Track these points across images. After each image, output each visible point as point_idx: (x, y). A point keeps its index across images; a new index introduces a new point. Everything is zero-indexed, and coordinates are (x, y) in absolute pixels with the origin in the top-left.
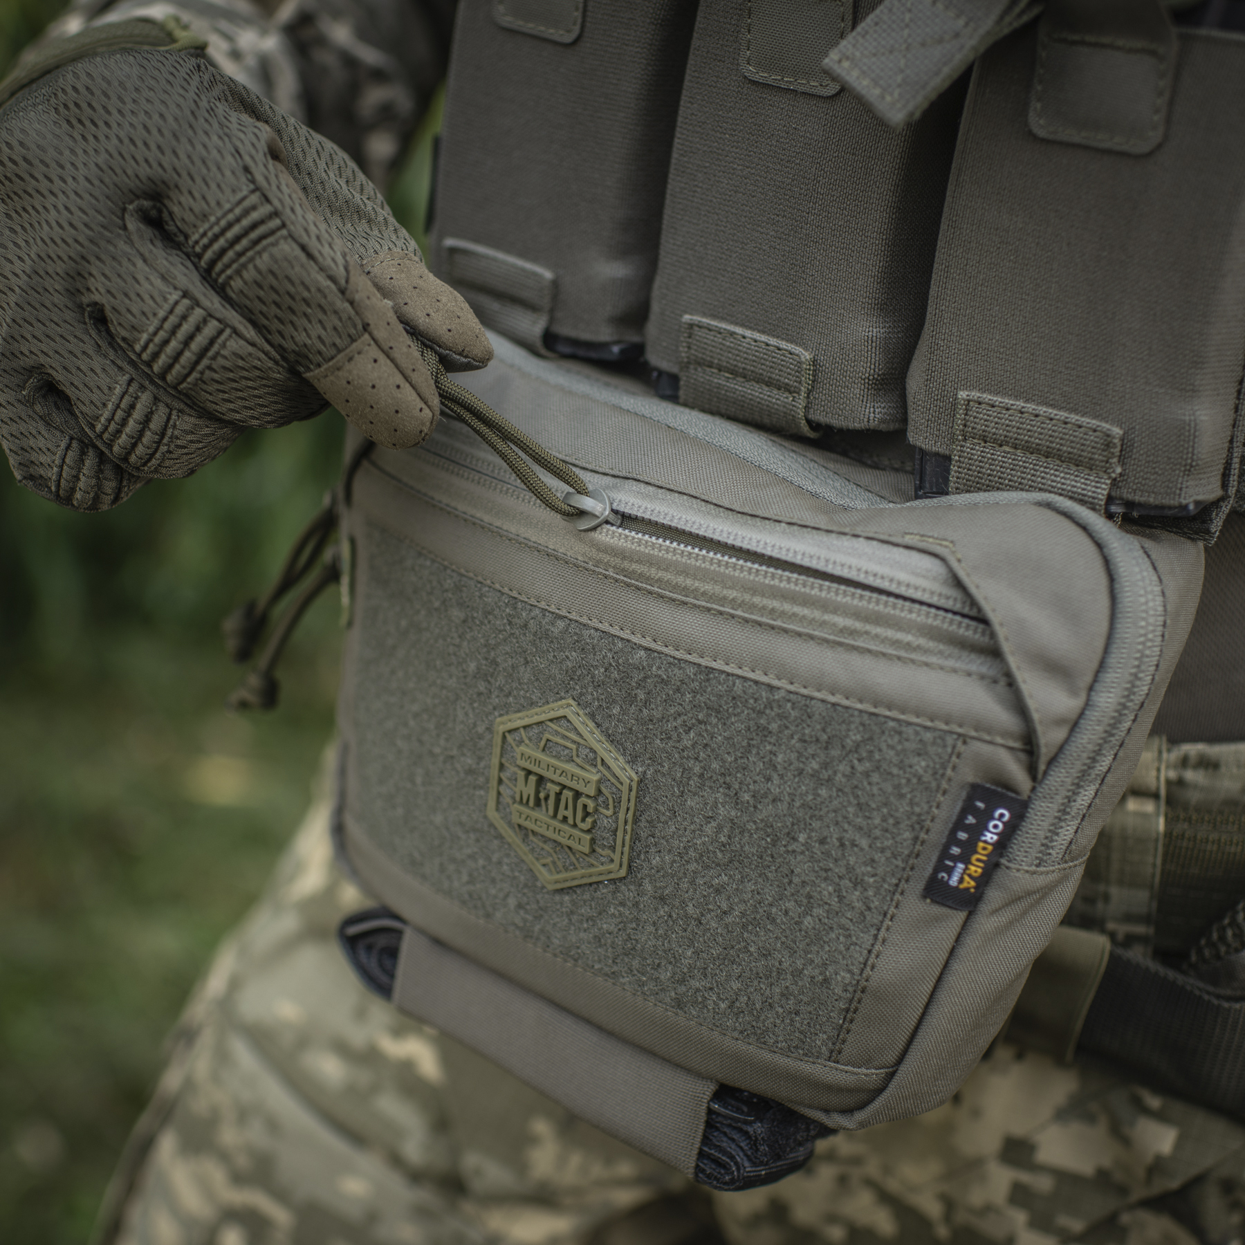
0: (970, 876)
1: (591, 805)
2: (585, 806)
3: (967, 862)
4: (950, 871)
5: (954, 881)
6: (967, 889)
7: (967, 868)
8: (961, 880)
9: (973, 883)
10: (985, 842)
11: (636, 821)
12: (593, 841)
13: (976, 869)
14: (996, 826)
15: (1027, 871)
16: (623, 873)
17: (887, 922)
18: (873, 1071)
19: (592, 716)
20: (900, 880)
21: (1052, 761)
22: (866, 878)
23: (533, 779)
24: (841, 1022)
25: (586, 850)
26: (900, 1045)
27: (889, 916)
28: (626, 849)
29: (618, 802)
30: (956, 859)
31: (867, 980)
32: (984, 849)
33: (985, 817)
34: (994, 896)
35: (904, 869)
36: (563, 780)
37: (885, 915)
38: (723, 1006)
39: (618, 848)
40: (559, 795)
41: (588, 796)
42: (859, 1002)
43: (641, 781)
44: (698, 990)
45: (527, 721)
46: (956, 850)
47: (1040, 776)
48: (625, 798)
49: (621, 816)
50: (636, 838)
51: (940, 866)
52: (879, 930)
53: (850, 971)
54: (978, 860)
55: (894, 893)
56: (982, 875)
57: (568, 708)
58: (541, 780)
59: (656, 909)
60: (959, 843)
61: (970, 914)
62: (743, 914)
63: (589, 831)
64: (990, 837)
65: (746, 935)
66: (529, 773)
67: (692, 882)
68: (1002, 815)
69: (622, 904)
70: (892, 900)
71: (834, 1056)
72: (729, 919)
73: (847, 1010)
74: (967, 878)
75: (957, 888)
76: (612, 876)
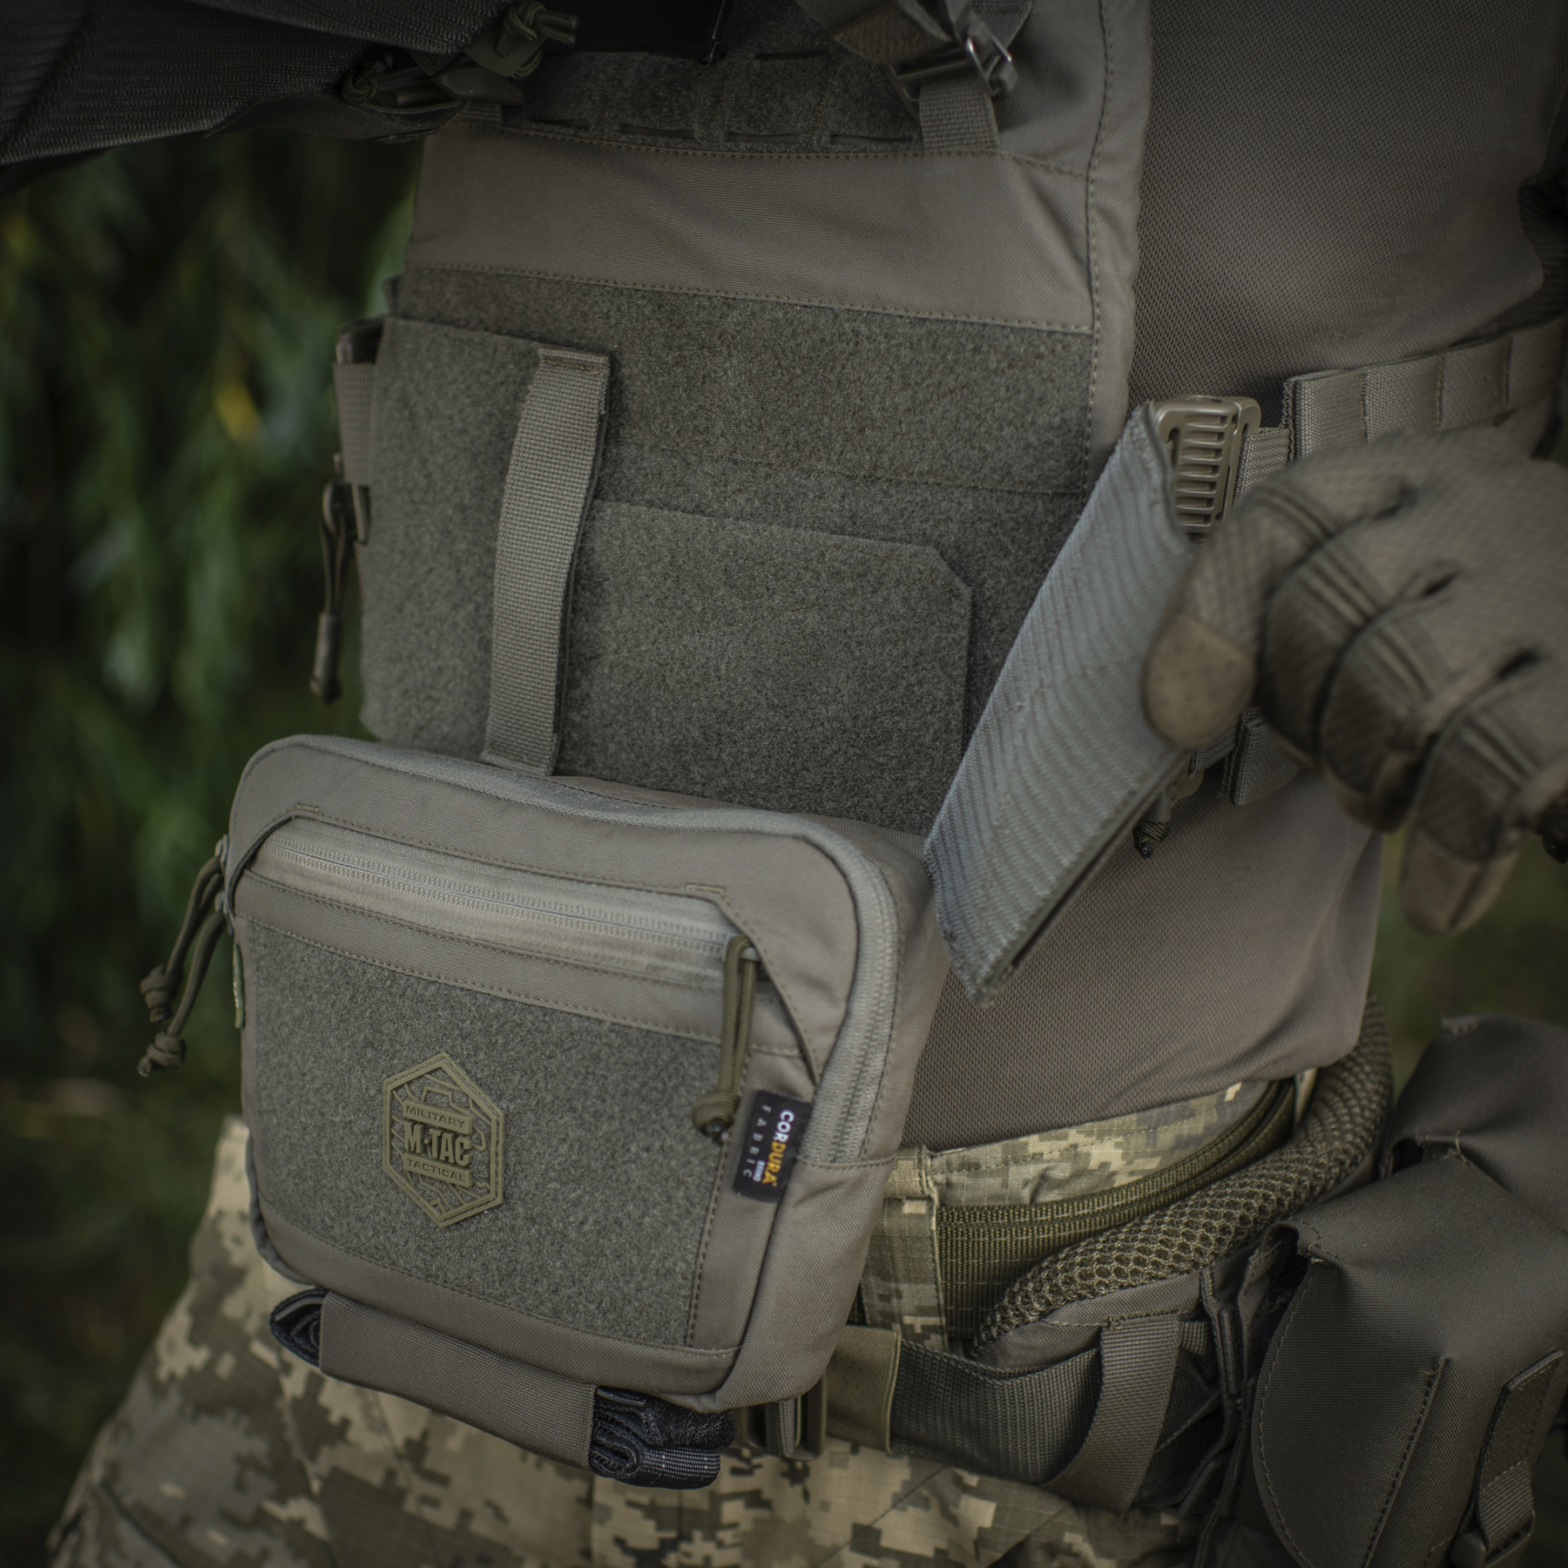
0: (770, 1171)
1: (467, 1143)
2: (462, 1145)
3: (766, 1160)
4: (753, 1168)
5: (757, 1177)
6: (770, 1184)
7: (766, 1166)
8: (763, 1176)
9: (774, 1178)
10: (778, 1141)
11: (505, 1152)
12: (472, 1174)
13: (775, 1166)
14: (784, 1127)
15: (821, 1167)
16: (499, 1200)
17: (710, 1216)
18: (722, 1351)
19: (462, 1065)
20: (715, 1177)
21: (827, 1064)
22: (686, 1178)
23: (418, 1128)
24: (687, 1308)
25: (467, 1184)
26: (741, 1326)
27: (711, 1210)
28: (500, 1179)
29: (489, 1137)
30: (756, 1158)
31: (701, 1268)
32: (778, 1147)
33: (773, 1119)
34: (797, 1189)
35: (716, 1168)
36: (443, 1124)
37: (707, 1209)
38: (592, 1307)
39: (493, 1179)
40: (440, 1138)
41: (465, 1136)
42: (699, 1288)
43: (506, 1116)
44: (570, 1297)
45: (410, 1078)
46: (754, 1150)
47: (818, 1079)
48: (494, 1131)
49: (493, 1149)
50: (506, 1165)
51: (743, 1165)
52: (704, 1223)
53: (686, 1261)
54: (775, 1157)
55: (712, 1191)
56: (781, 1170)
57: (442, 1060)
58: (426, 1128)
59: (529, 1230)
60: (756, 1144)
61: (780, 1205)
62: (597, 1222)
63: (467, 1167)
64: (782, 1137)
65: (601, 1241)
66: (415, 1122)
67: (555, 1200)
68: (787, 1117)
69: (501, 1230)
70: (711, 1196)
71: (689, 1340)
72: (586, 1228)
73: (691, 1297)
74: (768, 1174)
75: (760, 1182)
76: (490, 1205)
